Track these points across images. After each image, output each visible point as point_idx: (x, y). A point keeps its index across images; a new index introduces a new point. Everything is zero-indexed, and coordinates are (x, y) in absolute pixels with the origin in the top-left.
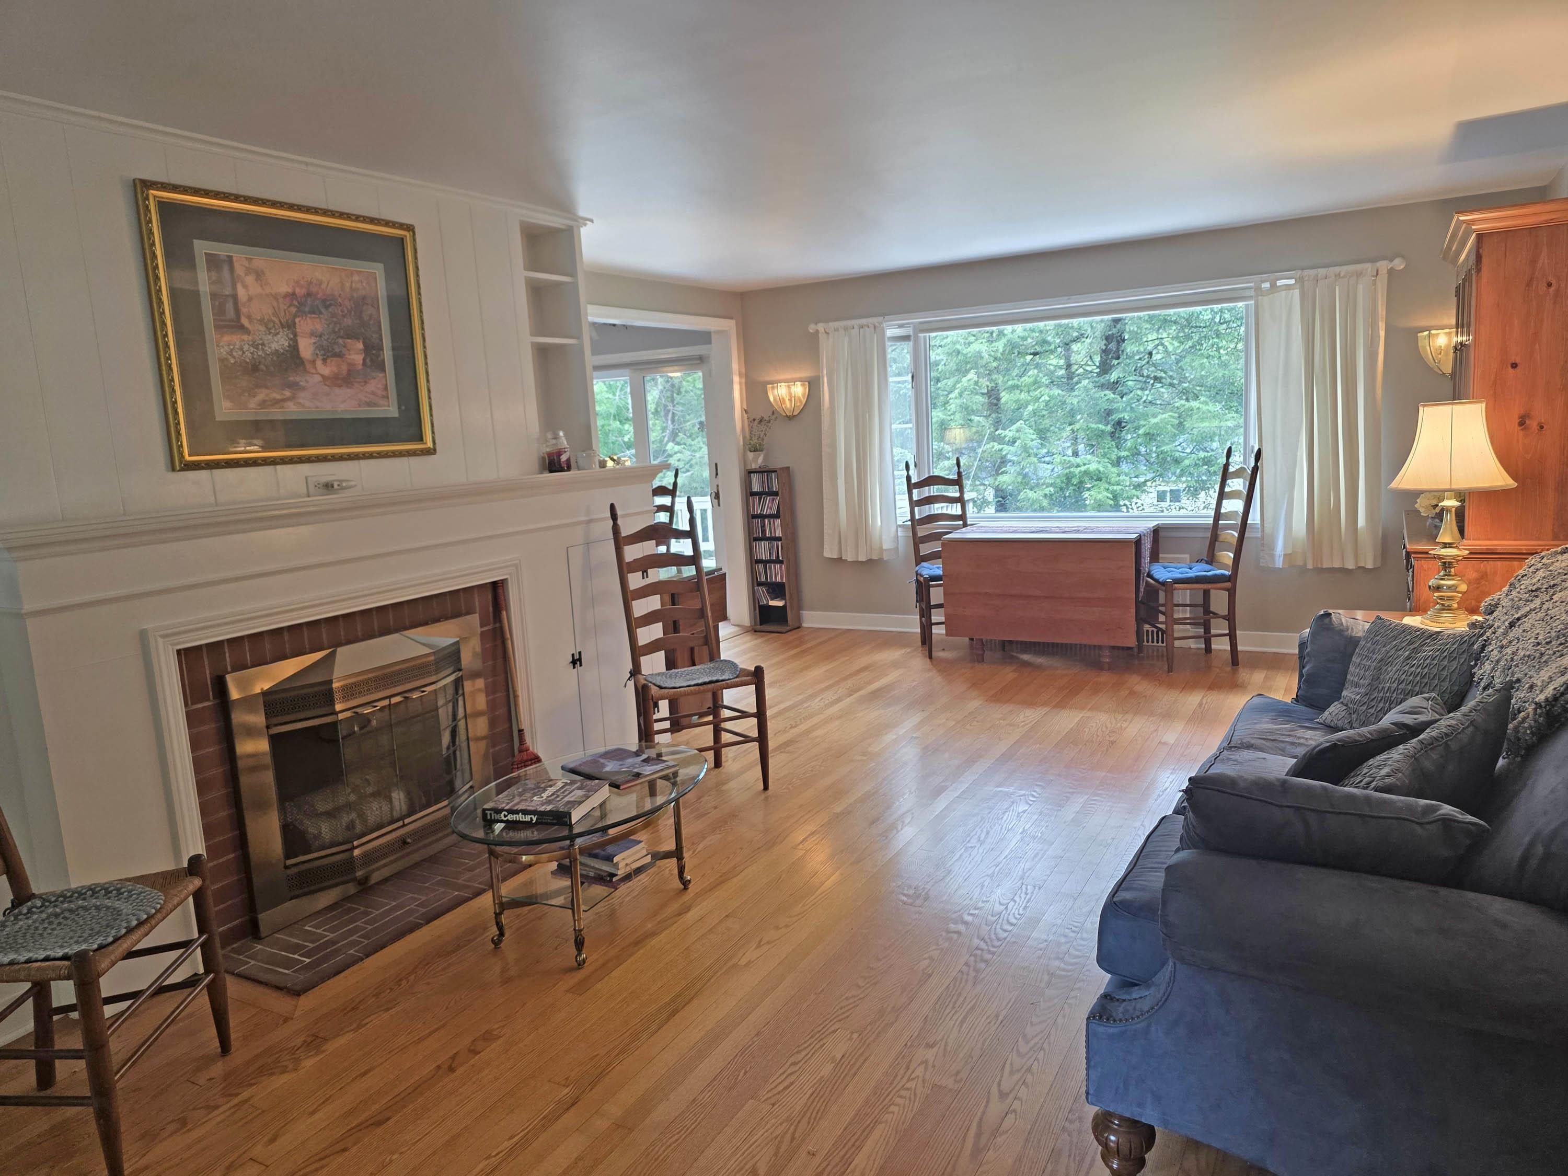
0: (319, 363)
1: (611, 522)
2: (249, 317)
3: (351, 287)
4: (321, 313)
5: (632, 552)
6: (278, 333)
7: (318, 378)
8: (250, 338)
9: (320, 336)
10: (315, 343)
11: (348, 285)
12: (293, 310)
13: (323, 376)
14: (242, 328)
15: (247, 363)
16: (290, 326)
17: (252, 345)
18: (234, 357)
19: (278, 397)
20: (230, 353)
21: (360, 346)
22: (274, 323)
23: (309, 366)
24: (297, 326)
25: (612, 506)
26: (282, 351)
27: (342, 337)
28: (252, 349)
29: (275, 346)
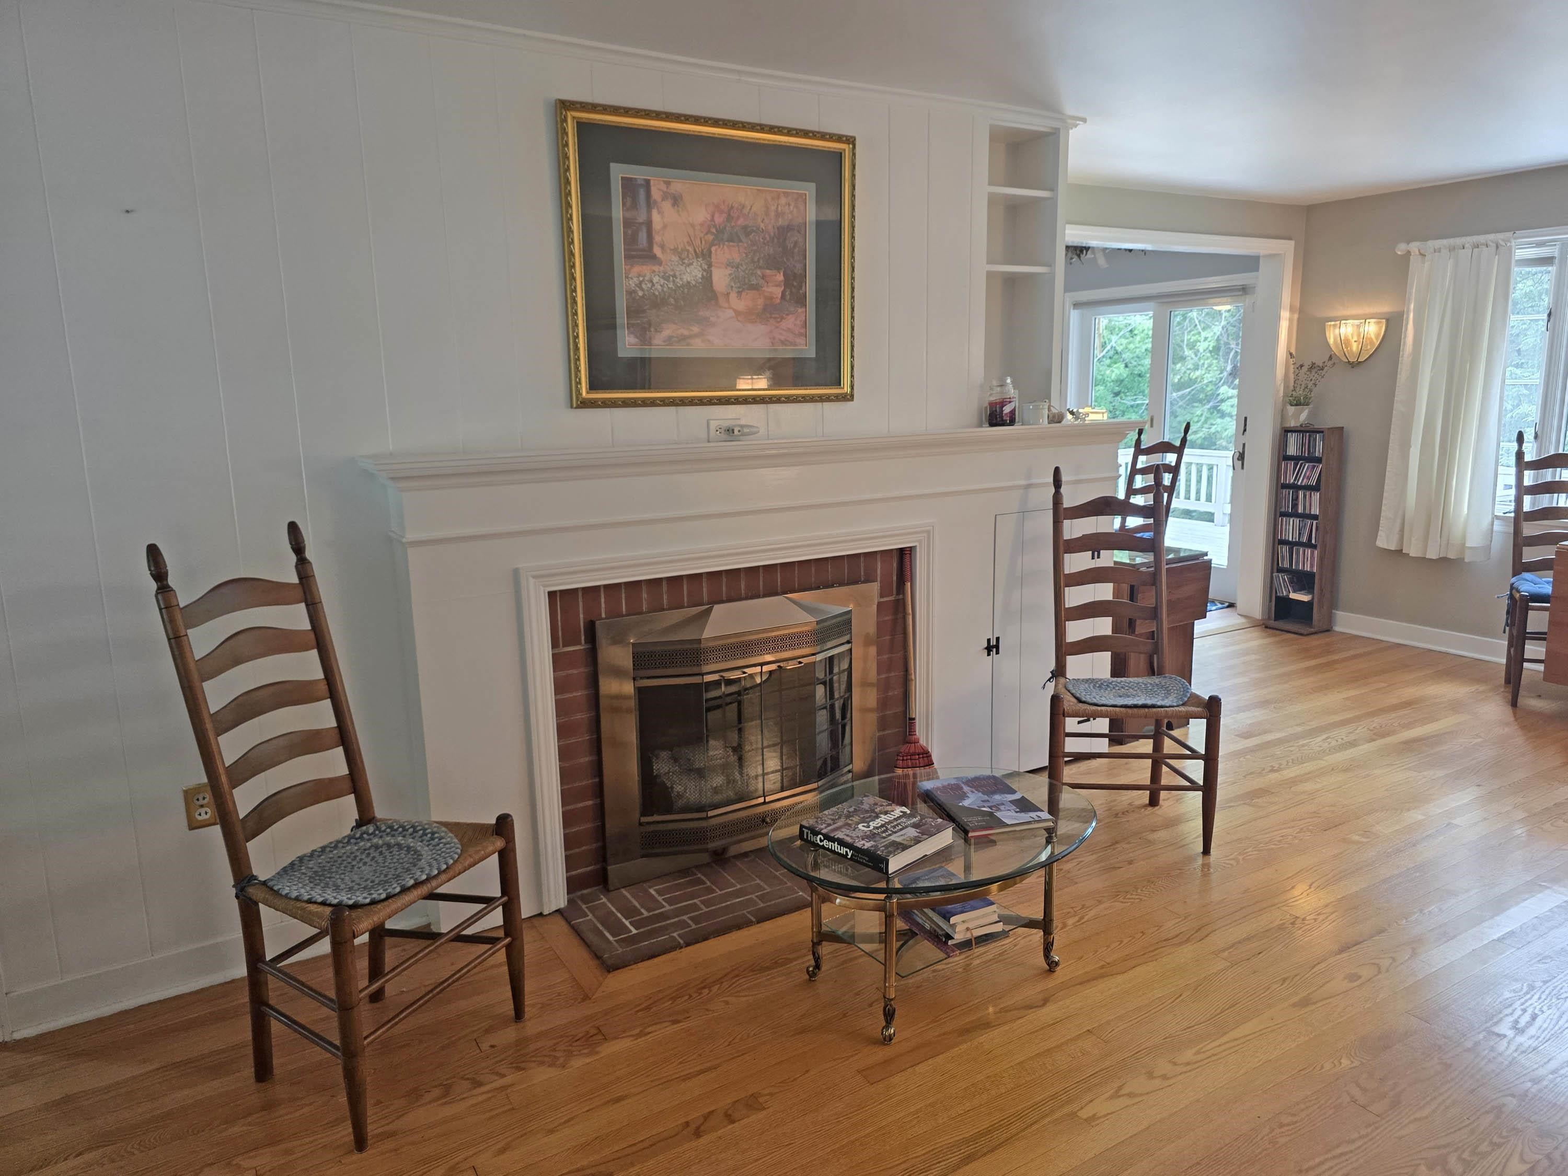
0: (733, 295)
1: (1053, 490)
2: (662, 247)
3: (777, 211)
4: (741, 241)
5: (1075, 529)
6: (692, 264)
7: (730, 313)
8: (662, 268)
9: (737, 267)
10: (730, 275)
11: (773, 208)
12: (710, 237)
13: (735, 311)
14: (654, 258)
15: (656, 296)
16: (706, 255)
17: (663, 277)
18: (642, 289)
19: (686, 333)
20: (639, 285)
21: (780, 277)
22: (688, 251)
23: (722, 301)
24: (713, 256)
25: (1057, 470)
26: (694, 283)
27: (760, 268)
28: (662, 281)
29: (687, 278)
